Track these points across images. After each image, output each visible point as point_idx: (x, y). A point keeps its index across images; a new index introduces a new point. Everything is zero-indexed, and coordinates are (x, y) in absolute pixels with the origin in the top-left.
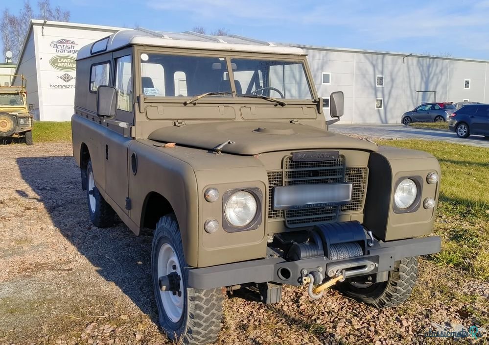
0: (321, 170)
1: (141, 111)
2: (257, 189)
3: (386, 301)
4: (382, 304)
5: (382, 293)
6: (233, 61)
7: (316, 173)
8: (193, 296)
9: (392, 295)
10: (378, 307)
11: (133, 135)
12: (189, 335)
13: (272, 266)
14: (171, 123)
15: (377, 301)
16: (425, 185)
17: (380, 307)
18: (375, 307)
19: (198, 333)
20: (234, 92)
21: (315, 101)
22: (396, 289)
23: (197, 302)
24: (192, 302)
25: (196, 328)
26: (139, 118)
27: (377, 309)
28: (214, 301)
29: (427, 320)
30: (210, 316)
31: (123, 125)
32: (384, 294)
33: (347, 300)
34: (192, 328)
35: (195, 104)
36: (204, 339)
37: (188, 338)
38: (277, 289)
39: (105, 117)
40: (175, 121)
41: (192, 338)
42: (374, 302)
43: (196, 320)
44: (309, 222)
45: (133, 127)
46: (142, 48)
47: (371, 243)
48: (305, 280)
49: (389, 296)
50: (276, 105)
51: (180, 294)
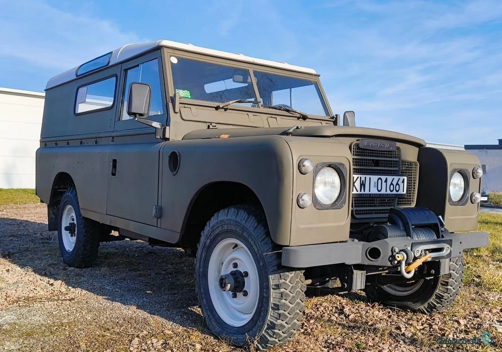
0: (381, 160)
1: (176, 111)
2: (342, 164)
3: (435, 304)
4: (431, 308)
5: (430, 296)
6: (256, 74)
7: (377, 163)
8: (278, 283)
9: (443, 296)
10: (426, 312)
11: (167, 136)
12: (269, 331)
13: (360, 246)
14: (205, 126)
15: (426, 305)
16: (471, 180)
17: (428, 312)
18: (423, 313)
19: (282, 326)
20: (260, 102)
21: (333, 118)
22: (447, 289)
23: (282, 290)
24: (277, 291)
25: (279, 322)
26: (174, 118)
27: (425, 314)
29: (478, 319)
30: (295, 306)
31: (156, 124)
32: (434, 297)
34: (274, 322)
35: (226, 110)
36: (286, 335)
37: (267, 336)
39: (138, 115)
40: (209, 124)
41: (274, 333)
42: (422, 307)
43: (281, 311)
44: (372, 213)
45: (168, 128)
46: (171, 50)
47: (443, 227)
48: (398, 257)
49: (440, 297)
50: (299, 118)
51: (246, 294)
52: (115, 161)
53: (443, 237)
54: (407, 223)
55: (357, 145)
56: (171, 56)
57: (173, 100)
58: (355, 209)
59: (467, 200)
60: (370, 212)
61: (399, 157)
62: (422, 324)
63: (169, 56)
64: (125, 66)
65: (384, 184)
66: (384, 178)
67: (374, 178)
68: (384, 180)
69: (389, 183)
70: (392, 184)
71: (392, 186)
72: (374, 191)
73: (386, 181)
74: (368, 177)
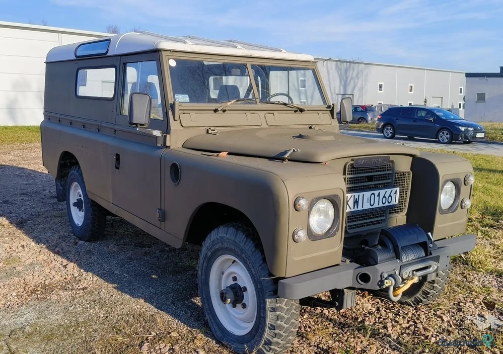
0: (375, 175)
1: (176, 119)
2: (337, 196)
3: (422, 298)
4: (418, 302)
5: (418, 292)
6: (253, 66)
7: (370, 179)
8: (273, 306)
9: (429, 293)
10: (413, 305)
11: (168, 144)
12: (266, 347)
13: (351, 271)
14: (204, 131)
15: (413, 299)
16: (463, 187)
17: (415, 304)
18: (410, 305)
19: (278, 343)
20: (258, 99)
21: (329, 107)
22: (434, 287)
23: (278, 313)
24: (273, 313)
25: (275, 340)
26: (174, 125)
27: (412, 307)
28: (293, 311)
29: (461, 313)
30: (290, 325)
31: (157, 133)
32: (421, 292)
33: (379, 301)
34: (271, 340)
35: (224, 111)
36: (281, 349)
37: (264, 350)
38: (352, 293)
39: (139, 125)
40: (208, 128)
41: (270, 349)
42: (409, 301)
43: (277, 331)
45: (168, 136)
46: (169, 53)
47: (431, 244)
48: (387, 283)
49: (426, 294)
50: (296, 111)
51: (244, 306)
52: (118, 155)
53: (431, 254)
54: (397, 246)
55: (352, 165)
56: (169, 59)
57: (173, 107)
58: (348, 224)
59: (457, 207)
60: (363, 225)
61: (393, 169)
62: (408, 322)
63: (167, 59)
64: (124, 60)
65: (377, 198)
66: (376, 192)
67: (367, 194)
68: (376, 195)
69: (381, 196)
70: (384, 197)
71: (384, 199)
72: (367, 206)
73: (379, 195)
74: (361, 194)
